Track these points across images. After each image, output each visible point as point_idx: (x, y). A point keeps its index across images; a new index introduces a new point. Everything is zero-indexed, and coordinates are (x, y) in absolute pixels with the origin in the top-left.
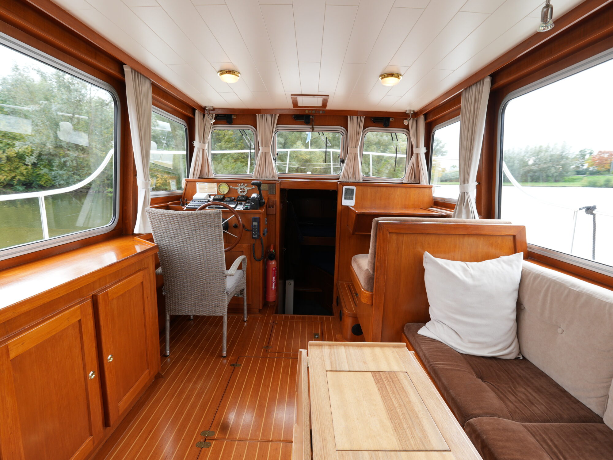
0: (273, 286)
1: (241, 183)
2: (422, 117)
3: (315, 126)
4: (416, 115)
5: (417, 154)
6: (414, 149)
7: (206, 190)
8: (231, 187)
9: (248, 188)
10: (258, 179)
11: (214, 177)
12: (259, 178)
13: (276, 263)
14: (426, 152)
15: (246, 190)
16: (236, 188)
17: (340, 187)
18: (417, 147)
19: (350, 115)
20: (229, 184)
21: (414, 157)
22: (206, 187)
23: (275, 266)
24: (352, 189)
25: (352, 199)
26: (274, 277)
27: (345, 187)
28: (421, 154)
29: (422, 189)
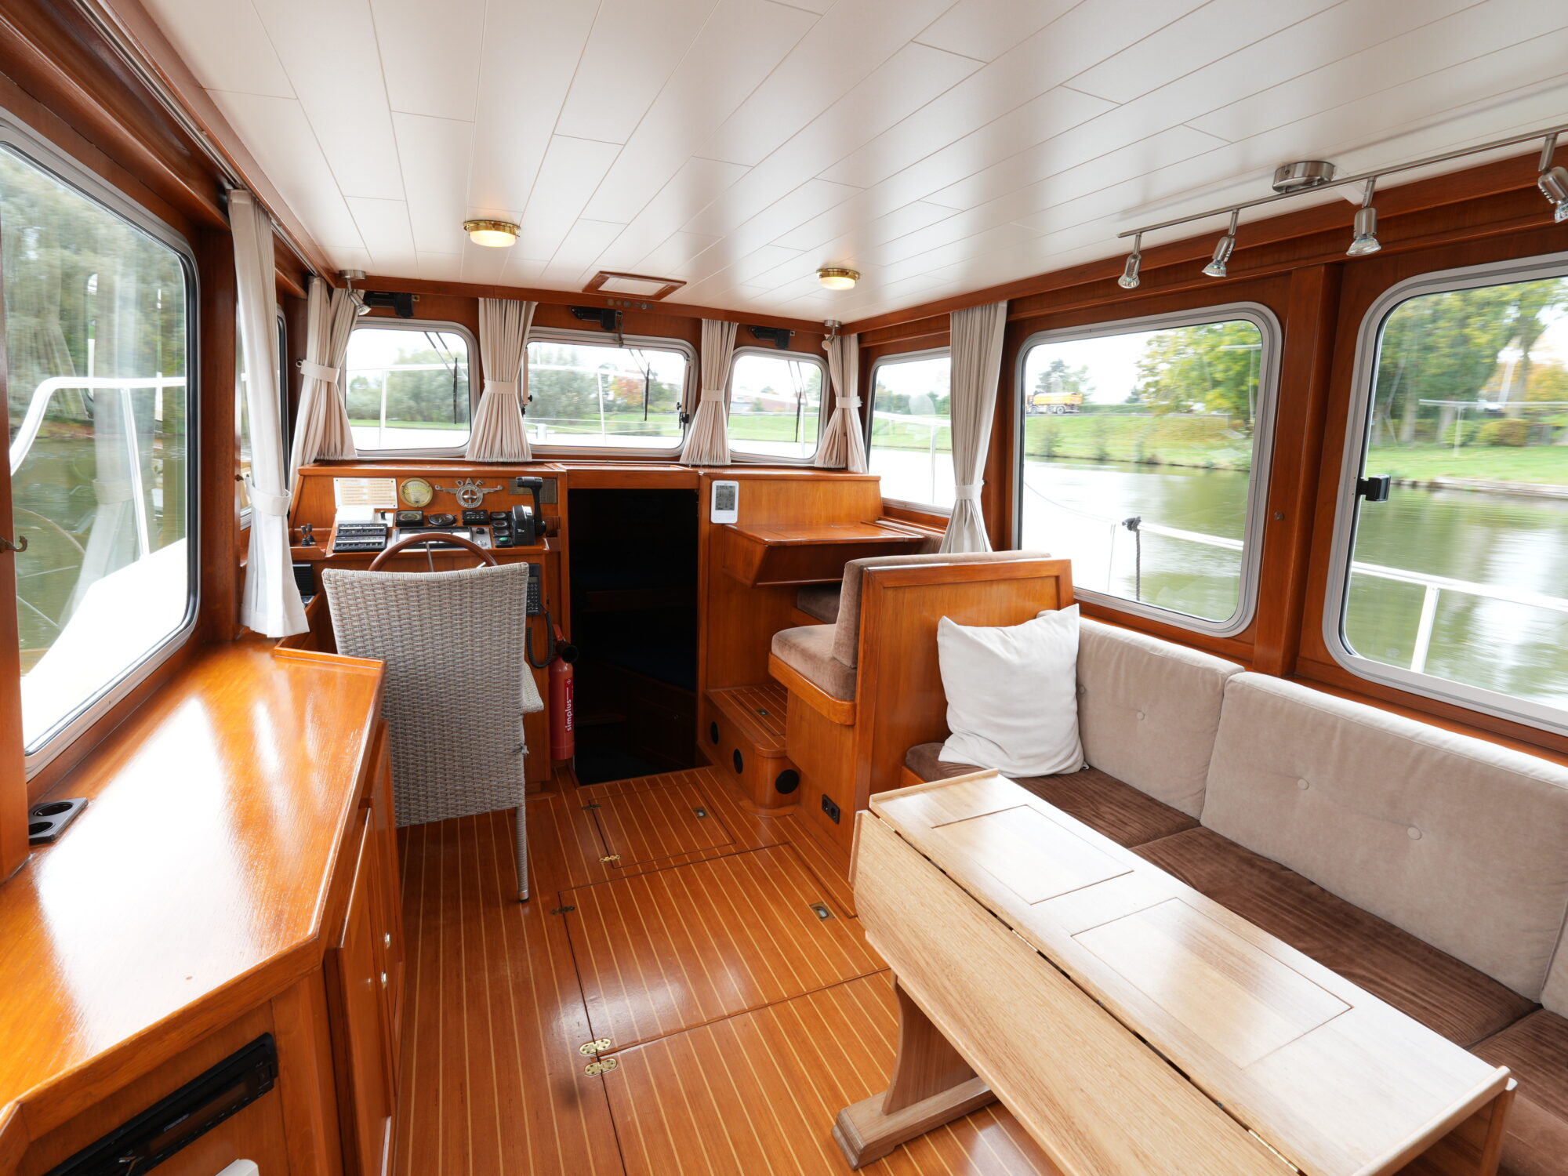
0: (569, 721)
1: (467, 477)
2: (854, 336)
3: (624, 336)
4: (844, 330)
5: (843, 409)
6: (837, 398)
7: (365, 497)
8: (437, 488)
9: (486, 491)
10: (481, 460)
11: (358, 458)
12: (484, 457)
13: (572, 668)
14: (860, 405)
15: (480, 495)
16: (452, 490)
17: (705, 482)
18: (843, 396)
19: (707, 317)
20: (432, 480)
21: (837, 414)
22: (365, 491)
23: (571, 675)
24: (731, 487)
25: (732, 508)
26: (569, 702)
27: (716, 484)
28: (852, 410)
29: (862, 483)
